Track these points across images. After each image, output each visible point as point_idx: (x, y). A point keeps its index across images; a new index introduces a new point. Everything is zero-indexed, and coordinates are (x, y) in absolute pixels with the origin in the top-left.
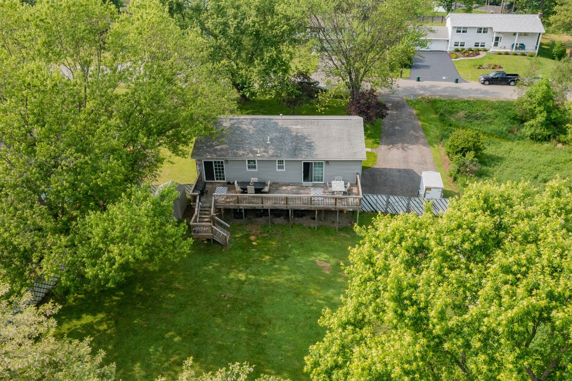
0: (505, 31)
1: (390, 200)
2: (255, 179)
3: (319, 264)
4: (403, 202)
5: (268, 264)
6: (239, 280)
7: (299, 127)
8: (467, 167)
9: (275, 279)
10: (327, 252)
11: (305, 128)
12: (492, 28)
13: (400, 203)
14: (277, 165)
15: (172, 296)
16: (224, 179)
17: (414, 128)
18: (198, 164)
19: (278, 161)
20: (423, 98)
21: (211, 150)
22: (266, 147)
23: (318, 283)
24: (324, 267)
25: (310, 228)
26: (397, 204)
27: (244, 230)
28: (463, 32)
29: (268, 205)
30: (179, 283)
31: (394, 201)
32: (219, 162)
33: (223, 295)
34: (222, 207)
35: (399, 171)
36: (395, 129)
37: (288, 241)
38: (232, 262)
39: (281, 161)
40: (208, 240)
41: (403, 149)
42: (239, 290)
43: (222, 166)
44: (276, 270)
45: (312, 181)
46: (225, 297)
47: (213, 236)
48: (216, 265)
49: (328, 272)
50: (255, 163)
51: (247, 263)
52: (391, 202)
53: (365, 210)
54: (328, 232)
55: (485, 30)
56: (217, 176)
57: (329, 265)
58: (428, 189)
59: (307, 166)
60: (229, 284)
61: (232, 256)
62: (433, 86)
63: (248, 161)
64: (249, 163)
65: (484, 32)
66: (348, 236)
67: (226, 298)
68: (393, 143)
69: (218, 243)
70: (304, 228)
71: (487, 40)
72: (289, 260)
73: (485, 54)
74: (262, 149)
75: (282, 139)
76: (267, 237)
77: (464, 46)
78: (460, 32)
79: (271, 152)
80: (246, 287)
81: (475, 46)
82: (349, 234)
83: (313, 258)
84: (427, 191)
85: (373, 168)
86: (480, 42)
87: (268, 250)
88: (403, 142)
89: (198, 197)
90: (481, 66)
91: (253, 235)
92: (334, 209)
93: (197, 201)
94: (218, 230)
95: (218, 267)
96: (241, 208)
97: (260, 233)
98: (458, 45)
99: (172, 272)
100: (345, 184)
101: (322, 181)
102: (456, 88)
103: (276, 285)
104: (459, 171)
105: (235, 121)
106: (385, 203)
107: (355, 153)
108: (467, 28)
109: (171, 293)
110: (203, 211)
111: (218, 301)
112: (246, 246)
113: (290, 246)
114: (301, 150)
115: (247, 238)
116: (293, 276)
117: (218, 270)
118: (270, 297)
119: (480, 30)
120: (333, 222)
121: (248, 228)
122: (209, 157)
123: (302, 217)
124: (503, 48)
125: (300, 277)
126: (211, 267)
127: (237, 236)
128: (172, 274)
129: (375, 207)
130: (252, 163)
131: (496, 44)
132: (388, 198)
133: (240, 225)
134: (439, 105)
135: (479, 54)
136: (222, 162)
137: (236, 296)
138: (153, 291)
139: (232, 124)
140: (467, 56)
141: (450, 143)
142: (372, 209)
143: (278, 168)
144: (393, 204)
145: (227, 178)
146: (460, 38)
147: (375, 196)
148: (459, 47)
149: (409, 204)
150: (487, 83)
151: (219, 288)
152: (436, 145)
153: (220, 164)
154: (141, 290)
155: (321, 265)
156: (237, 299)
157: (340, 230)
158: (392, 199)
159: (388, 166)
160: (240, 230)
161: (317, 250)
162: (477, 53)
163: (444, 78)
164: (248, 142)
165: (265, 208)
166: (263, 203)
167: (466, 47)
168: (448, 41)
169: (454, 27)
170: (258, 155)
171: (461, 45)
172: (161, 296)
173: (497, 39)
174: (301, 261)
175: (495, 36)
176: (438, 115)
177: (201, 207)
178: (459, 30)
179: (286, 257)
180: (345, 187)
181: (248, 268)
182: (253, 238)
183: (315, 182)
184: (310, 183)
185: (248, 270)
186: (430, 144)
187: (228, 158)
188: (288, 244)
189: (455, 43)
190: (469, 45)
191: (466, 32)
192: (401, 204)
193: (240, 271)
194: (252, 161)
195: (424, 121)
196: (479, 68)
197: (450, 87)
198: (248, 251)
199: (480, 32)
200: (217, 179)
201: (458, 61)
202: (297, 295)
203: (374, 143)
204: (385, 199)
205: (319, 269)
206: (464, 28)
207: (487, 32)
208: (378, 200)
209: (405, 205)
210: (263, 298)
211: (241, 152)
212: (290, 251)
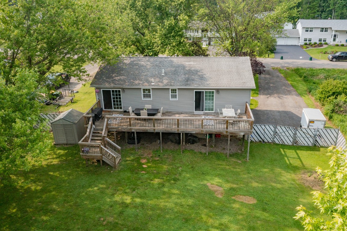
0: (341, 30)
1: (277, 130)
2: (149, 107)
3: (210, 188)
4: (290, 132)
5: (156, 186)
6: (123, 203)
7: (192, 63)
8: (340, 107)
9: (162, 203)
10: (218, 175)
11: (197, 64)
12: (331, 28)
13: (286, 133)
14: (170, 94)
15: (45, 218)
16: (121, 108)
17: (285, 85)
18: (98, 93)
19: (172, 90)
20: (288, 69)
21: (110, 80)
22: (161, 77)
23: (211, 208)
24: (216, 191)
25: (201, 153)
26: (283, 134)
27: (136, 153)
28: (310, 31)
29: (160, 128)
30: (57, 204)
31: (281, 131)
32: (116, 91)
33: (102, 219)
34: (115, 130)
35: (279, 112)
36: (270, 86)
37: (178, 165)
38: (119, 183)
39: (174, 90)
40: (98, 161)
41: (280, 98)
42: (121, 213)
43: (120, 95)
44: (164, 193)
45: (203, 110)
46: (104, 221)
47: (102, 156)
48: (101, 186)
49: (220, 196)
50: (150, 92)
51: (134, 185)
52: (278, 132)
53: (253, 140)
54: (218, 158)
55: (326, 30)
56: (114, 104)
57: (221, 189)
58: (311, 122)
59: (199, 95)
60: (111, 206)
61: (119, 178)
62: (293, 62)
63: (144, 90)
64: (144, 92)
65: (325, 31)
66: (240, 162)
67: (105, 223)
68: (270, 94)
69: (108, 165)
70: (195, 153)
71: (328, 37)
72: (178, 182)
73: (328, 46)
74: (157, 80)
75: (175, 73)
76: (158, 160)
77: (311, 41)
78: (307, 31)
79: (165, 82)
80: (130, 211)
81: (319, 41)
82: (240, 160)
83: (205, 182)
84: (311, 124)
85: (256, 110)
86: (323, 38)
87: (158, 173)
88: (278, 93)
89: (91, 119)
90: (326, 52)
91: (145, 158)
92: (225, 133)
93: (90, 123)
94: (110, 152)
95: (102, 188)
96: (133, 131)
97: (152, 157)
98: (306, 41)
99: (53, 193)
100: (235, 111)
101: (212, 110)
102: (312, 63)
103: (164, 210)
104: (333, 111)
105: (135, 59)
106: (272, 133)
107: (245, 82)
108: (313, 28)
109: (45, 215)
110: (96, 133)
111: (95, 226)
112: (135, 169)
113: (180, 169)
114: (193, 80)
115: (138, 161)
116: (183, 200)
117: (102, 191)
118: (155, 223)
119: (322, 30)
120: (224, 149)
121: (140, 152)
122: (108, 86)
123: (193, 143)
124: (339, 42)
125: (190, 201)
126: (96, 188)
127: (128, 159)
128: (54, 195)
129: (263, 137)
130: (147, 93)
131: (334, 40)
132: (275, 128)
133: (133, 149)
134: (302, 71)
135: (323, 46)
136: (119, 91)
137: (117, 221)
138: (26, 212)
139: (131, 61)
140: (314, 47)
141: (321, 90)
142: (260, 139)
143: (172, 97)
144: (280, 134)
145: (124, 107)
146: (308, 35)
147: (263, 127)
148: (308, 42)
149: (295, 134)
150: (334, 60)
151: (100, 210)
152: (306, 96)
153: (118, 93)
154: (14, 211)
155: (212, 189)
156: (117, 223)
157: (230, 156)
158: (279, 129)
159: (269, 109)
160: (132, 154)
161: (208, 174)
162: (321, 45)
163: (301, 57)
164: (145, 74)
165: (156, 131)
166: (154, 126)
167: (313, 42)
168: (299, 38)
169: (303, 28)
170: (152, 84)
171: (309, 41)
172: (34, 218)
173: (335, 36)
174: (193, 184)
175: (334, 33)
176: (303, 77)
177: (94, 129)
178: (307, 30)
179: (175, 180)
180: (236, 114)
181: (134, 190)
182: (144, 161)
183: (206, 112)
184: (201, 112)
185: (134, 193)
186: (300, 95)
187: (124, 86)
188: (178, 167)
189: (305, 39)
190: (315, 40)
191: (312, 31)
192: (288, 135)
193: (126, 193)
194: (147, 90)
195: (292, 81)
196: (325, 53)
197: (307, 63)
198: (137, 173)
199: (322, 31)
200: (115, 108)
201: (308, 50)
202: (187, 220)
203: (254, 93)
204: (273, 129)
205: (210, 193)
206: (311, 28)
207: (327, 31)
208: (266, 130)
209: (292, 135)
210: (146, 224)
211: (137, 82)
212: (180, 174)
